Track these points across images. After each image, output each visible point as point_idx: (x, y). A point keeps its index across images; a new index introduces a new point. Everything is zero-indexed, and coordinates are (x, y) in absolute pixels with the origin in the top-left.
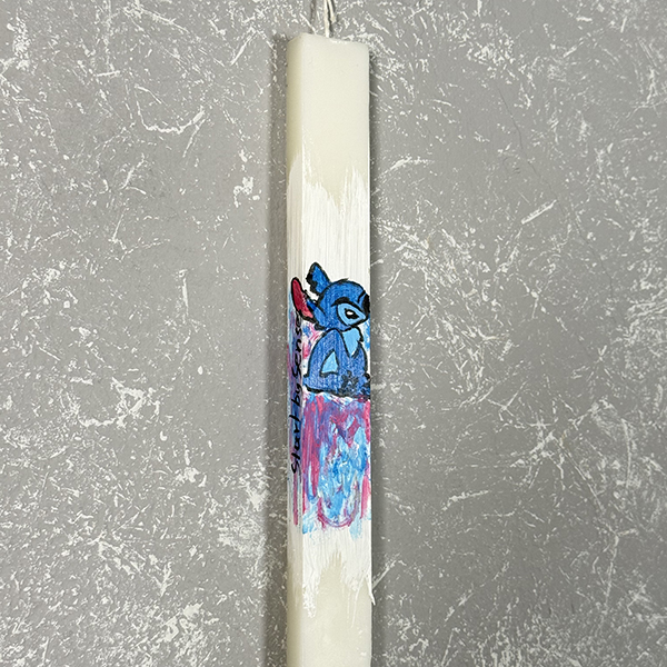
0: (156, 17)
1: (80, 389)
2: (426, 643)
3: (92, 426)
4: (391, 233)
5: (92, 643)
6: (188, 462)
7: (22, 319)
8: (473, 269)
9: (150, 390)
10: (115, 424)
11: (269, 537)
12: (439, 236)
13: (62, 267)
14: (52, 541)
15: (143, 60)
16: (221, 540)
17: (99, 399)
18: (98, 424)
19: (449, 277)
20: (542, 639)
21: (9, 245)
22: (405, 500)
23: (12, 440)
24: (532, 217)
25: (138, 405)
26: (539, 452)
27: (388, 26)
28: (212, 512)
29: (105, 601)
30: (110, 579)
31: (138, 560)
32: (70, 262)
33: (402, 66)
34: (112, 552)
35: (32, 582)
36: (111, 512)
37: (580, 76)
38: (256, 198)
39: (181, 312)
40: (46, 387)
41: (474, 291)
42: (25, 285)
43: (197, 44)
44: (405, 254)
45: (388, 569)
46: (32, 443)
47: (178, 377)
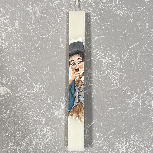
0: (42, 15)
1: (27, 85)
2: (103, 139)
3: (29, 92)
4: (94, 53)
5: (29, 132)
6: (48, 99)
7: (16, 73)
8: (116, 59)
9: (41, 85)
10: (34, 92)
11: (66, 114)
12: (107, 52)
13: (24, 63)
14: (22, 113)
15: (40, 24)
16: (55, 114)
17: (31, 87)
18: (30, 92)
19: (109, 61)
20: (134, 140)
21: (14, 60)
22: (98, 108)
23: (14, 95)
24: (132, 46)
25: (39, 88)
26: (134, 99)
27: (94, 9)
28: (53, 109)
29: (32, 124)
30: (33, 121)
31: (38, 117)
32: (25, 62)
33: (98, 17)
34: (33, 116)
35: (18, 120)
36: (33, 108)
37: (146, 13)
38: (63, 48)
39: (47, 71)
40: (21, 85)
41: (116, 64)
42: (17, 67)
43: (51, 19)
44: (98, 57)
45: (94, 123)
46: (18, 95)
47: (47, 83)
